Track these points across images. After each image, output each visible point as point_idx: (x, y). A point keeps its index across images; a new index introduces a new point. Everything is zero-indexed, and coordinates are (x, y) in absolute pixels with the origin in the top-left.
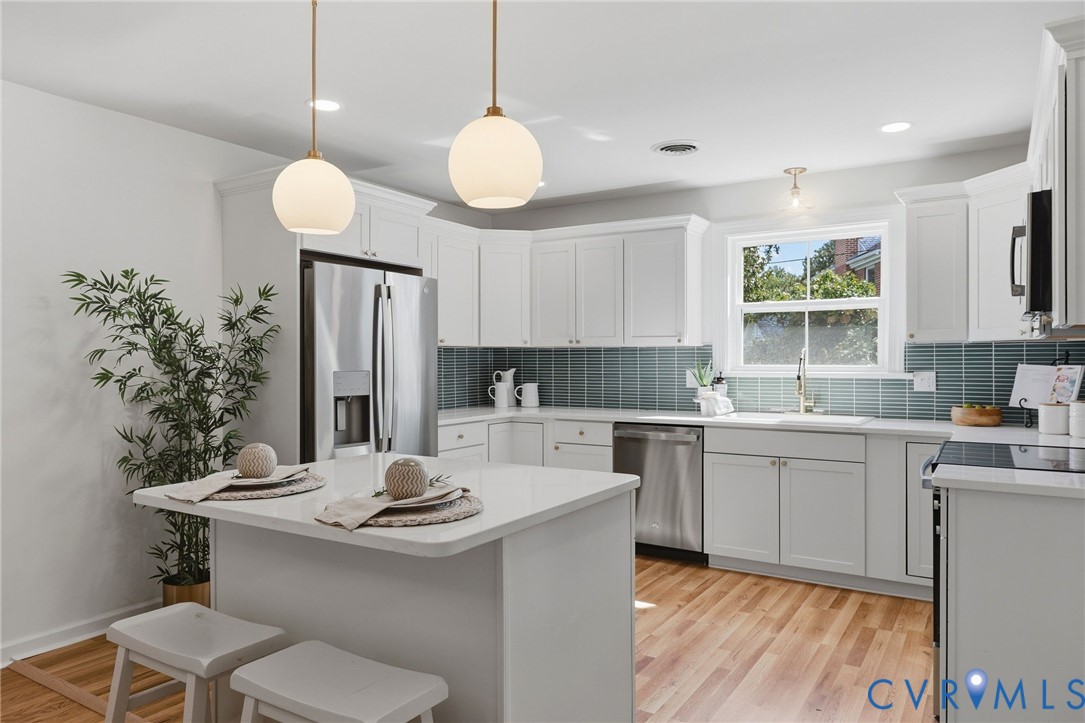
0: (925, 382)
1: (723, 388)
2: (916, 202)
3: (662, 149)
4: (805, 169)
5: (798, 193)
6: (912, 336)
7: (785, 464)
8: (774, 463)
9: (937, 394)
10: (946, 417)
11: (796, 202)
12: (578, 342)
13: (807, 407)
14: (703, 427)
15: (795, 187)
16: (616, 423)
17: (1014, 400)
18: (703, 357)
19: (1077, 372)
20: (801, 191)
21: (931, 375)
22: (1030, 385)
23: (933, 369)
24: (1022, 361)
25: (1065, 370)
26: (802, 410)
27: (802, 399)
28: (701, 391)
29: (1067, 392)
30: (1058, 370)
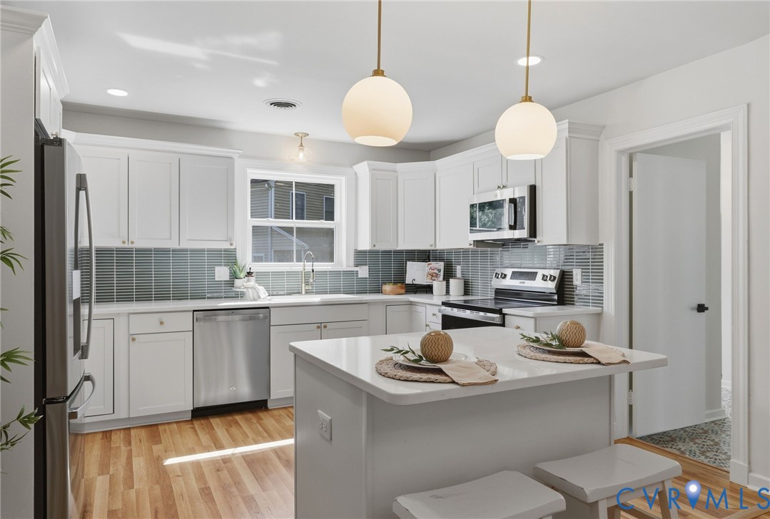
0: (364, 272)
1: (253, 279)
2: (374, 170)
3: (271, 104)
4: (308, 135)
5: (303, 150)
6: (374, 246)
7: (325, 327)
8: (318, 327)
9: (369, 278)
10: (379, 291)
11: (301, 155)
12: (132, 243)
13: (306, 290)
14: (268, 308)
15: (301, 145)
16: (194, 311)
17: (408, 281)
18: (229, 257)
19: (441, 265)
20: (305, 149)
21: (366, 268)
22: (416, 272)
23: (366, 264)
24: (410, 260)
25: (434, 264)
26: (304, 292)
27: (303, 285)
28: (237, 282)
29: (437, 275)
30: (429, 264)
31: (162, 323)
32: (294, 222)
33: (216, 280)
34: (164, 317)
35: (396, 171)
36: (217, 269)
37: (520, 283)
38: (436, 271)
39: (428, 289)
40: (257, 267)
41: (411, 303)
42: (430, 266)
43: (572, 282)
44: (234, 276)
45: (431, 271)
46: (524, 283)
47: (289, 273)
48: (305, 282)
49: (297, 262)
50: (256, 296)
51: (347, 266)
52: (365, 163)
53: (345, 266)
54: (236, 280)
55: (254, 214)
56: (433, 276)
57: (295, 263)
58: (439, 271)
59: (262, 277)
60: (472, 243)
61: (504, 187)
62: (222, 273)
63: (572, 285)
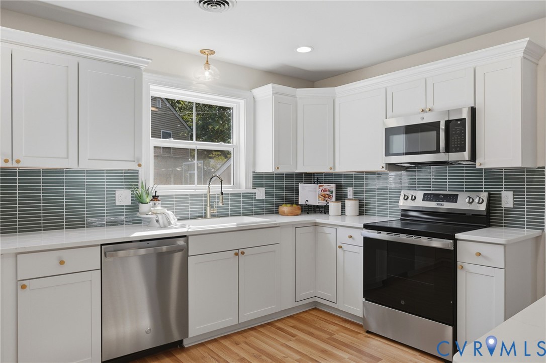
0: (261, 193)
1: (159, 203)
2: (277, 93)
4: (214, 52)
5: (209, 69)
7: (243, 253)
8: (237, 254)
9: (265, 200)
10: (274, 212)
11: (207, 74)
13: (213, 213)
15: (207, 63)
16: (102, 245)
17: (302, 201)
18: (131, 179)
19: (333, 187)
20: (212, 67)
21: (263, 190)
22: (308, 194)
23: (263, 186)
24: (301, 182)
25: (326, 186)
26: (209, 216)
27: (208, 208)
28: (143, 208)
29: (330, 197)
30: (320, 186)
31: (62, 263)
32: (194, 144)
33: (117, 204)
34: (64, 255)
35: (295, 97)
36: (118, 192)
37: (438, 205)
38: (329, 193)
39: (323, 210)
40: (163, 190)
41: (316, 225)
42: (322, 188)
43: (501, 204)
44: (138, 200)
45: (323, 193)
46: (441, 205)
47: (193, 196)
48: (210, 205)
49: (198, 184)
50: (166, 223)
51: (246, 188)
52: (270, 85)
53: (244, 189)
54: (141, 204)
55: (155, 134)
56: (326, 197)
57: (196, 186)
58: (332, 192)
59: (168, 201)
60: (384, 165)
61: (430, 110)
62: (123, 197)
63: (501, 207)
